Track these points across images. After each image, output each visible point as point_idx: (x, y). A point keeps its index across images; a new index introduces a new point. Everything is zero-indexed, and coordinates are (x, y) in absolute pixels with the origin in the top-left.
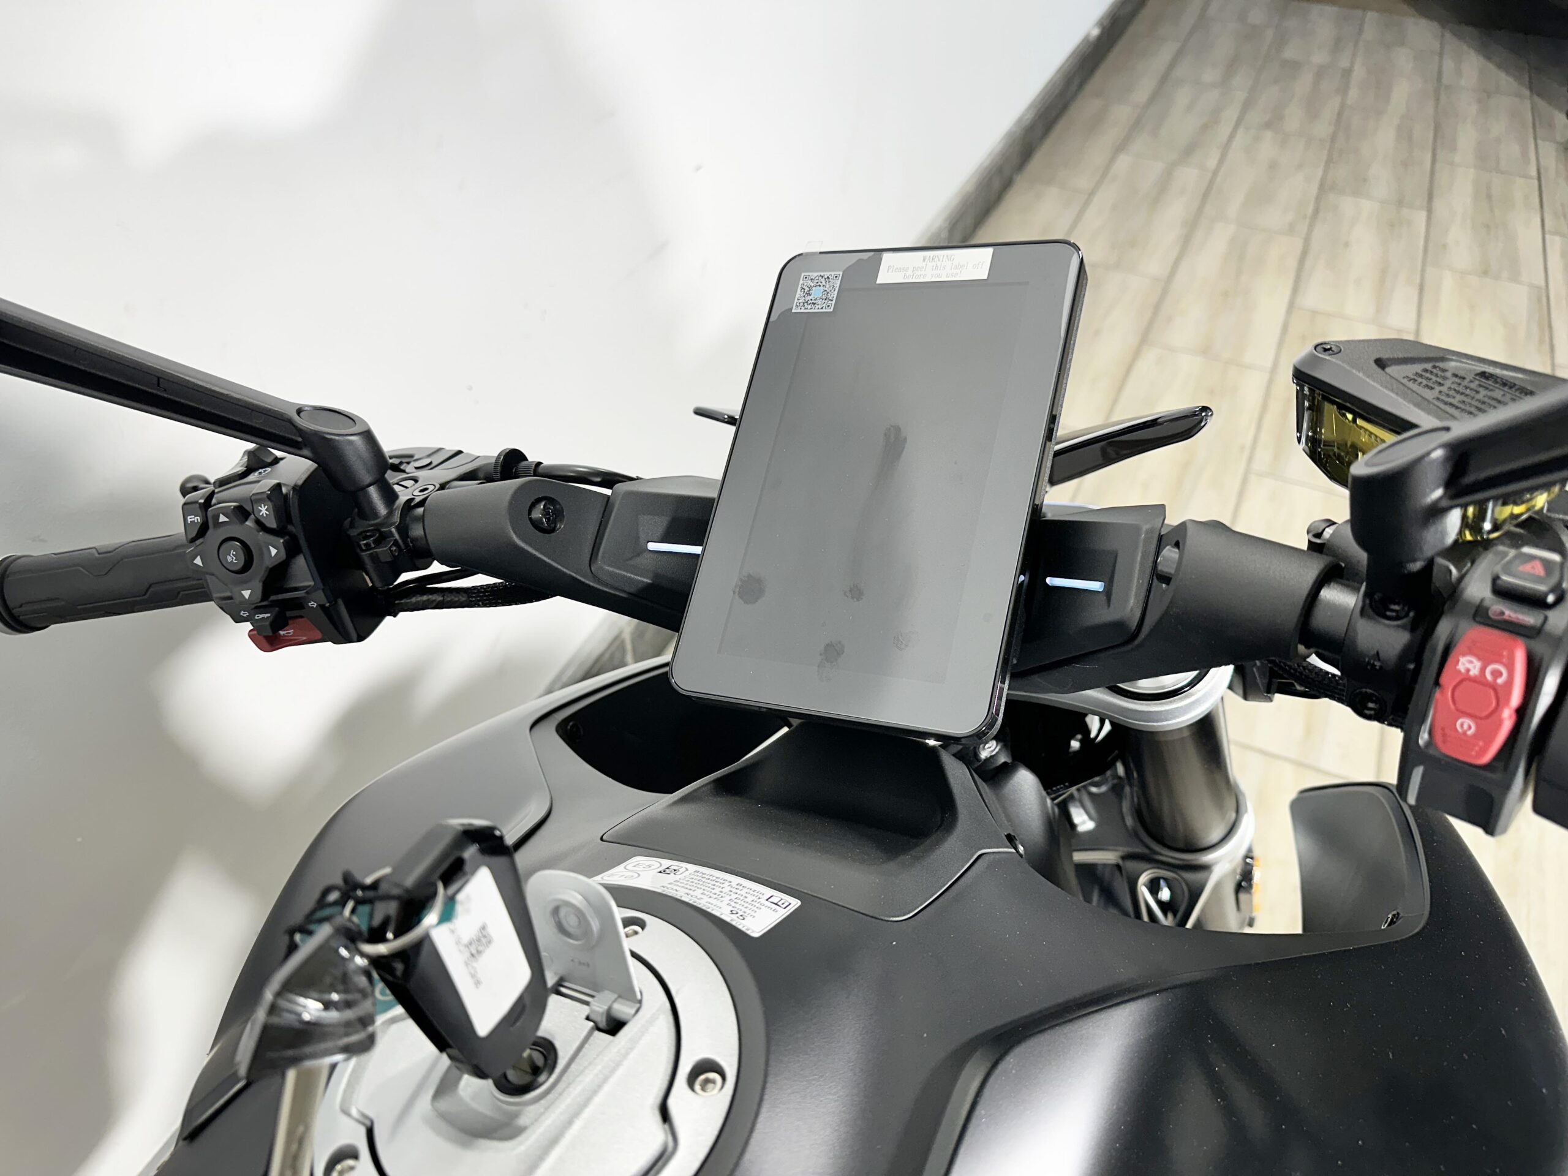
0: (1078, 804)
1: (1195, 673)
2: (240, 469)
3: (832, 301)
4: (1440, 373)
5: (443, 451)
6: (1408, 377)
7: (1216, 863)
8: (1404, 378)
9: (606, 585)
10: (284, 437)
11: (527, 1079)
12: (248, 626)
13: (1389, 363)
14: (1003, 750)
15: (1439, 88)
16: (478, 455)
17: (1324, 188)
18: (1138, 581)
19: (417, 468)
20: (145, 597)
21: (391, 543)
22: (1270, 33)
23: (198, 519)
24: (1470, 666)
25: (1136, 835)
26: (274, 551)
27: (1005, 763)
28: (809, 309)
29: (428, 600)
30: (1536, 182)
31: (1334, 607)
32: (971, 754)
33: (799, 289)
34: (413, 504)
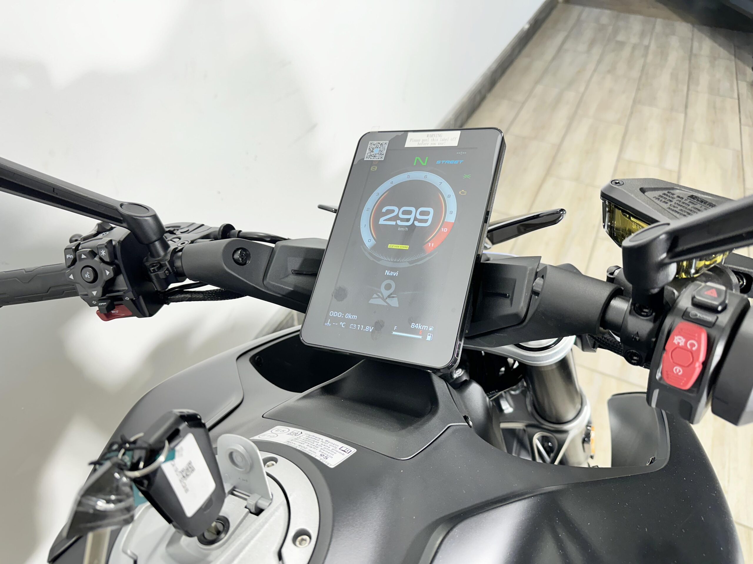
0: (505, 399)
1: (556, 339)
2: (94, 232)
3: (383, 155)
4: (671, 196)
5: (195, 224)
6: (655, 197)
7: (571, 430)
8: (654, 197)
9: (271, 291)
10: (114, 217)
11: (214, 537)
12: (97, 308)
13: (647, 190)
14: (466, 374)
15: (691, 55)
16: (211, 226)
17: (636, 102)
18: (525, 294)
19: (181, 233)
20: (48, 293)
21: (166, 269)
22: (610, 29)
23: (72, 257)
24: (680, 341)
25: (533, 415)
26: (108, 273)
27: (466, 380)
28: (372, 159)
29: (184, 297)
30: (737, 101)
31: (618, 310)
32: (449, 375)
33: (368, 149)
34: (177, 250)
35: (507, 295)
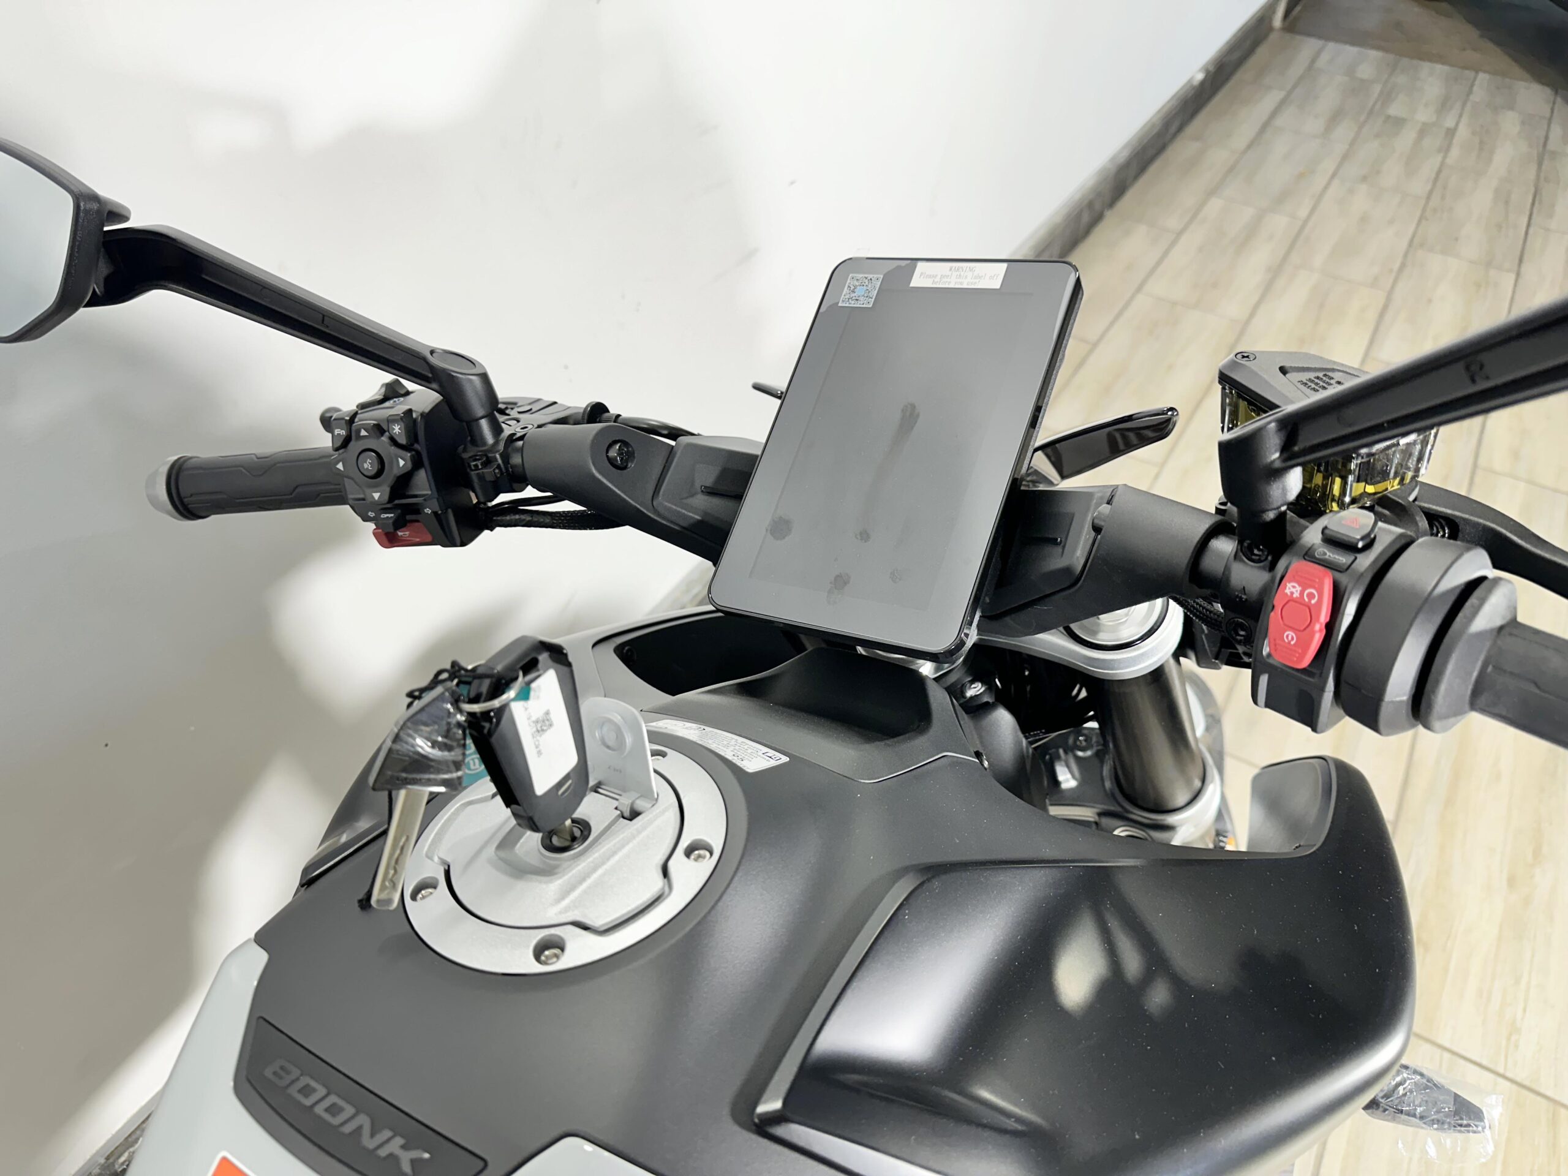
0: (1063, 763)
2: (381, 397)
3: (872, 298)
4: (1327, 380)
5: (541, 402)
6: (1302, 381)
7: (1181, 825)
9: (664, 518)
10: (418, 373)
11: (567, 844)
12: (374, 525)
13: (1291, 370)
14: (988, 692)
15: (1543, 154)
16: (569, 405)
17: (1413, 245)
18: (1085, 537)
19: (519, 413)
20: (292, 497)
21: (495, 466)
23: (343, 432)
24: (1294, 590)
25: (1113, 795)
27: (987, 703)
28: (853, 304)
29: (520, 519)
31: (1219, 554)
32: (958, 691)
33: (846, 287)
34: (514, 438)
35: (1057, 539)
